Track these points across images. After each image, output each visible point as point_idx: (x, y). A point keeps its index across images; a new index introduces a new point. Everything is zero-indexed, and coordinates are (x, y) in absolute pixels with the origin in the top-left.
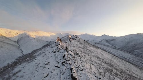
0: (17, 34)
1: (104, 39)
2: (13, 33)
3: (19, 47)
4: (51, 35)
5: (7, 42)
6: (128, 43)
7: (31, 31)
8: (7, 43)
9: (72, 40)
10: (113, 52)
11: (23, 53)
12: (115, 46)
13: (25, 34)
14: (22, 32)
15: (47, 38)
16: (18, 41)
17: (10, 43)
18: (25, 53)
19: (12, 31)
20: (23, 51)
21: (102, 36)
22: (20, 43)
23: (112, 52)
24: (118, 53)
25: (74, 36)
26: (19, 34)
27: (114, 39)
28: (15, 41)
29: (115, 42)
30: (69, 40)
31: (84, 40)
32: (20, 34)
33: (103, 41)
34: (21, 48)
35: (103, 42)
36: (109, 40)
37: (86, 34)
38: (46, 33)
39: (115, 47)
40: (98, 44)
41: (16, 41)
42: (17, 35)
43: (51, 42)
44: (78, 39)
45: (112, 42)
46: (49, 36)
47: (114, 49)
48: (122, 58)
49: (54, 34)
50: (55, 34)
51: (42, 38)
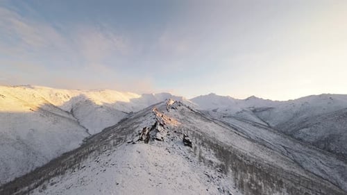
0: (69, 97)
1: (249, 108)
3: (79, 123)
4: (131, 98)
6: (297, 114)
7: (91, 90)
9: (170, 109)
11: (89, 132)
13: (82, 96)
14: (76, 94)
15: (123, 105)
16: (72, 111)
17: (61, 115)
18: (92, 132)
19: (59, 91)
20: (87, 130)
22: (79, 114)
24: (257, 133)
25: (176, 102)
28: (66, 112)
29: (270, 114)
32: (72, 98)
33: (245, 111)
34: (81, 124)
35: (245, 113)
36: (260, 109)
37: (212, 95)
41: (69, 111)
42: (69, 100)
43: (132, 113)
45: (264, 114)
46: (128, 101)
49: (137, 96)
50: (139, 96)
51: (113, 105)
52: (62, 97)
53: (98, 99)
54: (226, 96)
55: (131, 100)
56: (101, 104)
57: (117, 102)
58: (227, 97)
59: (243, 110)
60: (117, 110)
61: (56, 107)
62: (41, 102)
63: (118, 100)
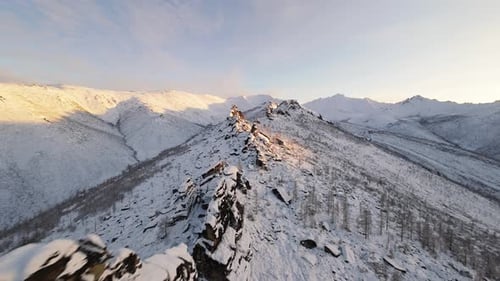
0: (115, 101)
1: (411, 117)
2: (104, 100)
3: (125, 141)
4: (210, 103)
5: (92, 126)
8: (96, 130)
9: (275, 115)
10: (435, 163)
11: (138, 156)
12: (456, 141)
13: (134, 100)
14: (126, 97)
15: (197, 114)
16: (118, 123)
17: (99, 128)
18: (142, 157)
19: (100, 93)
20: (135, 153)
21: (407, 101)
22: (127, 128)
23: (430, 161)
24: (458, 166)
25: (285, 102)
26: (118, 101)
27: (459, 114)
28: (111, 124)
29: (460, 128)
30: (268, 115)
31: (320, 118)
32: (120, 103)
33: (405, 122)
34: (128, 143)
36: (433, 118)
37: (339, 98)
38: (194, 96)
39: (457, 146)
40: (379, 132)
41: (115, 124)
42: (115, 105)
43: (210, 125)
44: (298, 112)
45: (447, 127)
47: (444, 150)
48: (465, 183)
49: (220, 100)
51: (182, 114)
52: (103, 102)
53: (158, 104)
54: (362, 98)
55: (210, 106)
56: (161, 111)
57: (188, 109)
58: (365, 101)
59: (401, 121)
60: (186, 121)
61: (95, 117)
62: (70, 108)
63: (190, 106)
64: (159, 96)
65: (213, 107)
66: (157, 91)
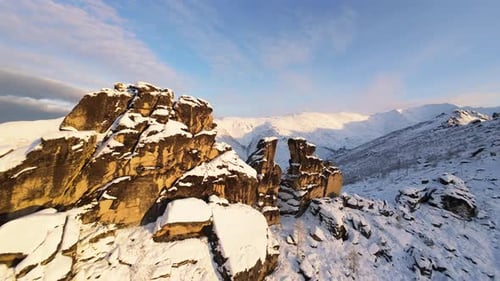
0: (252, 127)
2: (244, 127)
4: (346, 122)
13: (267, 125)
15: (329, 135)
28: (244, 147)
32: (256, 128)
38: (325, 116)
41: (247, 145)
42: (251, 130)
43: (343, 149)
46: (340, 127)
55: (345, 125)
57: (319, 130)
61: (234, 140)
63: (321, 126)
64: (290, 119)
65: (348, 126)
66: (289, 115)
